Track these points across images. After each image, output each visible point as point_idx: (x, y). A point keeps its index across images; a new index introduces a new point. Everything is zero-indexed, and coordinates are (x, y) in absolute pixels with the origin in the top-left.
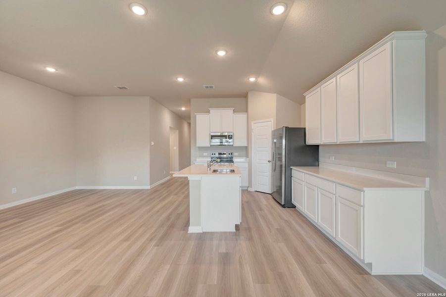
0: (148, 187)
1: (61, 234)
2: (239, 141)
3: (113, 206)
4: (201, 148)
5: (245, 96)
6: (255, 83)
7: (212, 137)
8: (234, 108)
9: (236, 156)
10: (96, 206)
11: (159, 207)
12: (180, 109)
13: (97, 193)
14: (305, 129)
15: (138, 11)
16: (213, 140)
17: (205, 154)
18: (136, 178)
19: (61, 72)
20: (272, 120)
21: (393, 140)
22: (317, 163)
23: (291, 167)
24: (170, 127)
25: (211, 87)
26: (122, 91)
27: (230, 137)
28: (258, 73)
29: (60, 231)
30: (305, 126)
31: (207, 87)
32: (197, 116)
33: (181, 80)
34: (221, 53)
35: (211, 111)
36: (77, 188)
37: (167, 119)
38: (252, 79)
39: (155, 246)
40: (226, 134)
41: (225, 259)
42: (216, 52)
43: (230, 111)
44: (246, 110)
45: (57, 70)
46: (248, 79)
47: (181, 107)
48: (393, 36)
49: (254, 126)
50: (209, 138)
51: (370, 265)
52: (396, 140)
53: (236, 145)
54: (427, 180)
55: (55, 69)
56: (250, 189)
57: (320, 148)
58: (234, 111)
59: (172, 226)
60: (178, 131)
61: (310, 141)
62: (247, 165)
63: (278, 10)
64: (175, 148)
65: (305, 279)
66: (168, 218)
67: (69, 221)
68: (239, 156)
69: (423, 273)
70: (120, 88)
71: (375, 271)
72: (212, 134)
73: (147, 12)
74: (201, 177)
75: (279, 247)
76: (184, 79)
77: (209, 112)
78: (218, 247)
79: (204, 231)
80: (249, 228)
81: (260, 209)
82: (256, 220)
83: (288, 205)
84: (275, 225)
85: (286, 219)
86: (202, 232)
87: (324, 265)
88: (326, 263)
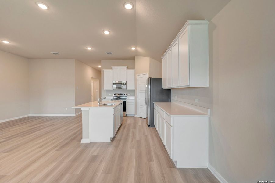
0: (74, 115)
1: (2, 144)
2: (130, 86)
3: (46, 126)
4: (108, 91)
5: (133, 59)
6: (136, 51)
7: (113, 84)
8: (127, 66)
9: (129, 96)
10: (35, 126)
11: (73, 127)
12: (97, 66)
13: (41, 118)
14: (162, 79)
15: (43, 7)
16: (114, 86)
17: (110, 94)
18: (66, 109)
19: (12, 44)
20: (147, 73)
21: (190, 86)
22: (169, 100)
23: (154, 103)
24: (92, 78)
25: (110, 53)
26: (56, 56)
27: (124, 84)
28: (136, 45)
29: (3, 142)
30: (162, 77)
31: (108, 53)
32: (104, 71)
33: (89, 49)
34: (107, 33)
35: (113, 68)
36: (30, 115)
38: (133, 49)
39: (55, 151)
41: (94, 158)
43: (124, 68)
44: (133, 68)
45: (10, 43)
46: (131, 48)
47: (98, 65)
48: (188, 23)
49: (137, 77)
50: (111, 84)
51: (176, 162)
52: (191, 86)
53: (128, 88)
54: (209, 110)
55: (9, 42)
56: (136, 116)
57: (172, 90)
58: (127, 68)
59: (74, 139)
60: (98, 80)
61: (165, 87)
62: (134, 101)
63: (128, 7)
64: (97, 91)
66: (75, 134)
67: (13, 136)
68: (131, 96)
69: (208, 167)
70: (55, 54)
71: (179, 166)
72: (113, 82)
73: (49, 8)
74: (89, 109)
75: (131, 151)
76: (92, 48)
77: (112, 69)
78: (94, 151)
79: (91, 141)
80: (120, 140)
81: (135, 128)
82: (128, 135)
83: (151, 125)
84: (138, 138)
85: (147, 134)
86: (90, 142)
87: (152, 162)
88: (154, 161)
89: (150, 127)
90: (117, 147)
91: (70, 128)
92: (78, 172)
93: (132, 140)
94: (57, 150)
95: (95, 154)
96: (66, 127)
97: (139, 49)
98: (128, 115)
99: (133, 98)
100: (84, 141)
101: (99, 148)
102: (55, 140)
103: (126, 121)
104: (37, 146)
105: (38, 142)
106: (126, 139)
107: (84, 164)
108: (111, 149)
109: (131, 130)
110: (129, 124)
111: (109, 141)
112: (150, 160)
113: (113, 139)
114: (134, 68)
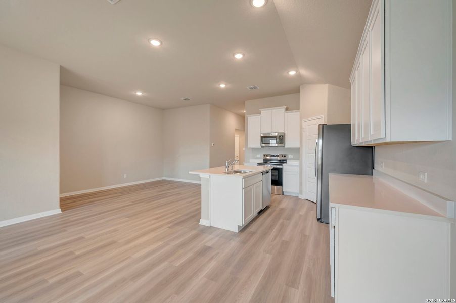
2: (291, 142)
4: (254, 149)
5: (296, 91)
6: (299, 76)
7: (263, 138)
8: (285, 107)
9: (291, 159)
14: (350, 124)
15: (155, 43)
17: (258, 155)
20: (323, 116)
21: (385, 138)
22: (370, 171)
24: (236, 129)
25: (255, 88)
27: (281, 138)
30: (350, 121)
31: (251, 88)
32: (249, 118)
33: (223, 86)
34: (239, 56)
35: (262, 112)
36: (164, 178)
37: (231, 122)
38: (292, 73)
40: (276, 134)
43: (282, 110)
44: (297, 107)
47: (242, 109)
49: (305, 125)
50: (259, 139)
54: (450, 204)
55: (142, 93)
56: (300, 197)
58: (287, 109)
61: (352, 142)
62: (297, 169)
65: (253, 292)
68: (293, 159)
70: (186, 100)
72: (262, 135)
73: (162, 43)
74: (210, 176)
75: (264, 257)
76: (226, 85)
77: (260, 113)
78: (208, 240)
79: (212, 225)
80: (253, 234)
81: (289, 218)
82: (271, 227)
83: (323, 219)
84: (286, 237)
85: (307, 233)
86: (209, 226)
87: (293, 289)
88: (298, 289)
89: (321, 222)
90: (244, 242)
91: (195, 202)
92: (178, 264)
93: (275, 237)
94: (169, 227)
95: (209, 244)
96: (192, 199)
97: (304, 72)
98: (286, 192)
99: (297, 163)
100: (203, 222)
101: (218, 238)
102: (172, 214)
103: (280, 203)
104: (154, 217)
105: (157, 212)
106: (265, 234)
107: (189, 255)
108: (234, 244)
109: (281, 221)
110: (282, 209)
111: (236, 231)
112: (292, 283)
113: (243, 229)
114: (299, 109)
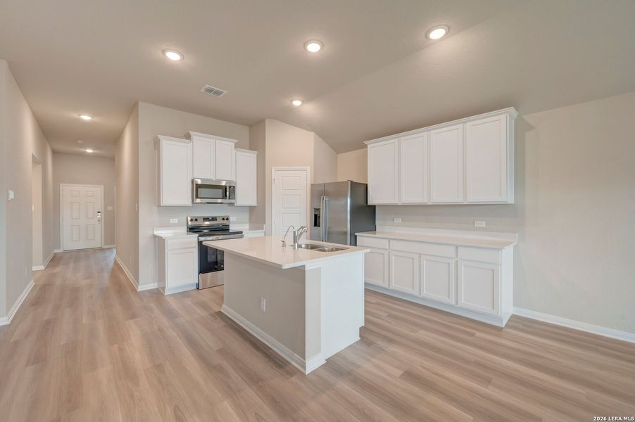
7: (198, 187)
17: (174, 221)
20: (308, 168)
23: (356, 234)
25: (218, 93)
27: (232, 190)
31: (210, 91)
32: (163, 141)
33: (173, 56)
35: (194, 137)
38: (297, 103)
42: (305, 44)
43: (230, 144)
44: (258, 148)
49: (275, 175)
50: (189, 188)
58: (235, 146)
68: (239, 223)
72: (198, 182)
86: (324, 362)
